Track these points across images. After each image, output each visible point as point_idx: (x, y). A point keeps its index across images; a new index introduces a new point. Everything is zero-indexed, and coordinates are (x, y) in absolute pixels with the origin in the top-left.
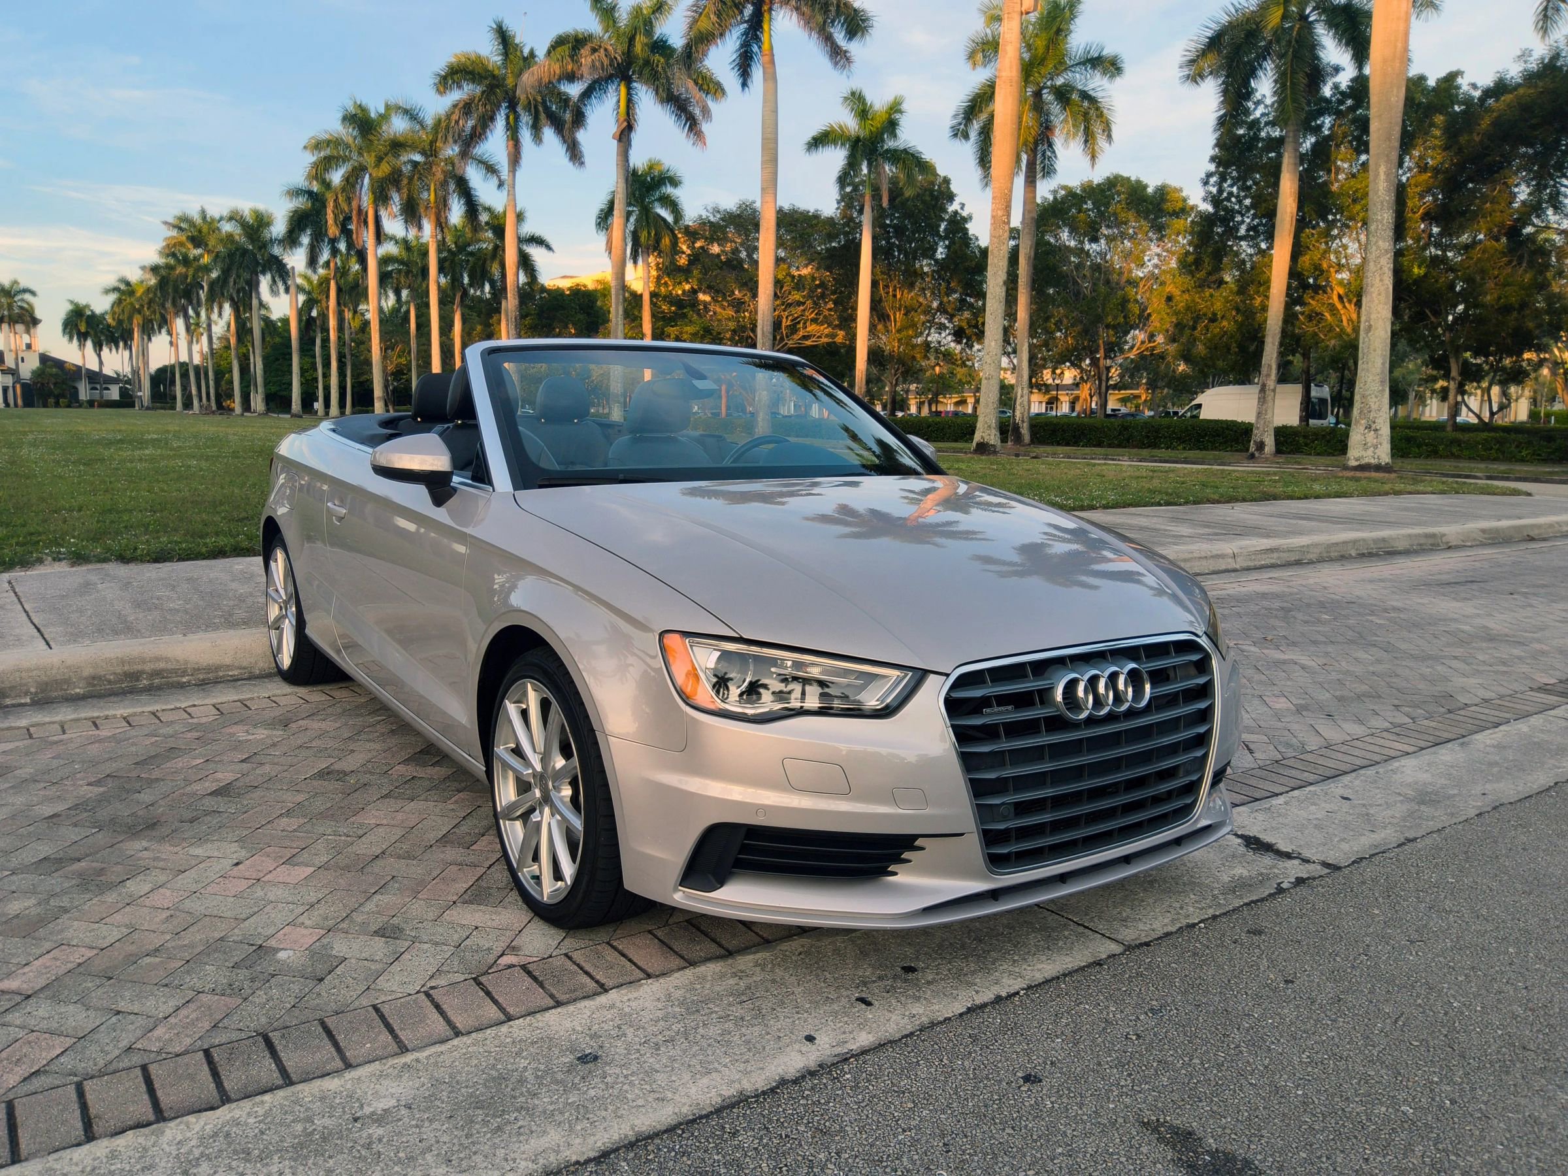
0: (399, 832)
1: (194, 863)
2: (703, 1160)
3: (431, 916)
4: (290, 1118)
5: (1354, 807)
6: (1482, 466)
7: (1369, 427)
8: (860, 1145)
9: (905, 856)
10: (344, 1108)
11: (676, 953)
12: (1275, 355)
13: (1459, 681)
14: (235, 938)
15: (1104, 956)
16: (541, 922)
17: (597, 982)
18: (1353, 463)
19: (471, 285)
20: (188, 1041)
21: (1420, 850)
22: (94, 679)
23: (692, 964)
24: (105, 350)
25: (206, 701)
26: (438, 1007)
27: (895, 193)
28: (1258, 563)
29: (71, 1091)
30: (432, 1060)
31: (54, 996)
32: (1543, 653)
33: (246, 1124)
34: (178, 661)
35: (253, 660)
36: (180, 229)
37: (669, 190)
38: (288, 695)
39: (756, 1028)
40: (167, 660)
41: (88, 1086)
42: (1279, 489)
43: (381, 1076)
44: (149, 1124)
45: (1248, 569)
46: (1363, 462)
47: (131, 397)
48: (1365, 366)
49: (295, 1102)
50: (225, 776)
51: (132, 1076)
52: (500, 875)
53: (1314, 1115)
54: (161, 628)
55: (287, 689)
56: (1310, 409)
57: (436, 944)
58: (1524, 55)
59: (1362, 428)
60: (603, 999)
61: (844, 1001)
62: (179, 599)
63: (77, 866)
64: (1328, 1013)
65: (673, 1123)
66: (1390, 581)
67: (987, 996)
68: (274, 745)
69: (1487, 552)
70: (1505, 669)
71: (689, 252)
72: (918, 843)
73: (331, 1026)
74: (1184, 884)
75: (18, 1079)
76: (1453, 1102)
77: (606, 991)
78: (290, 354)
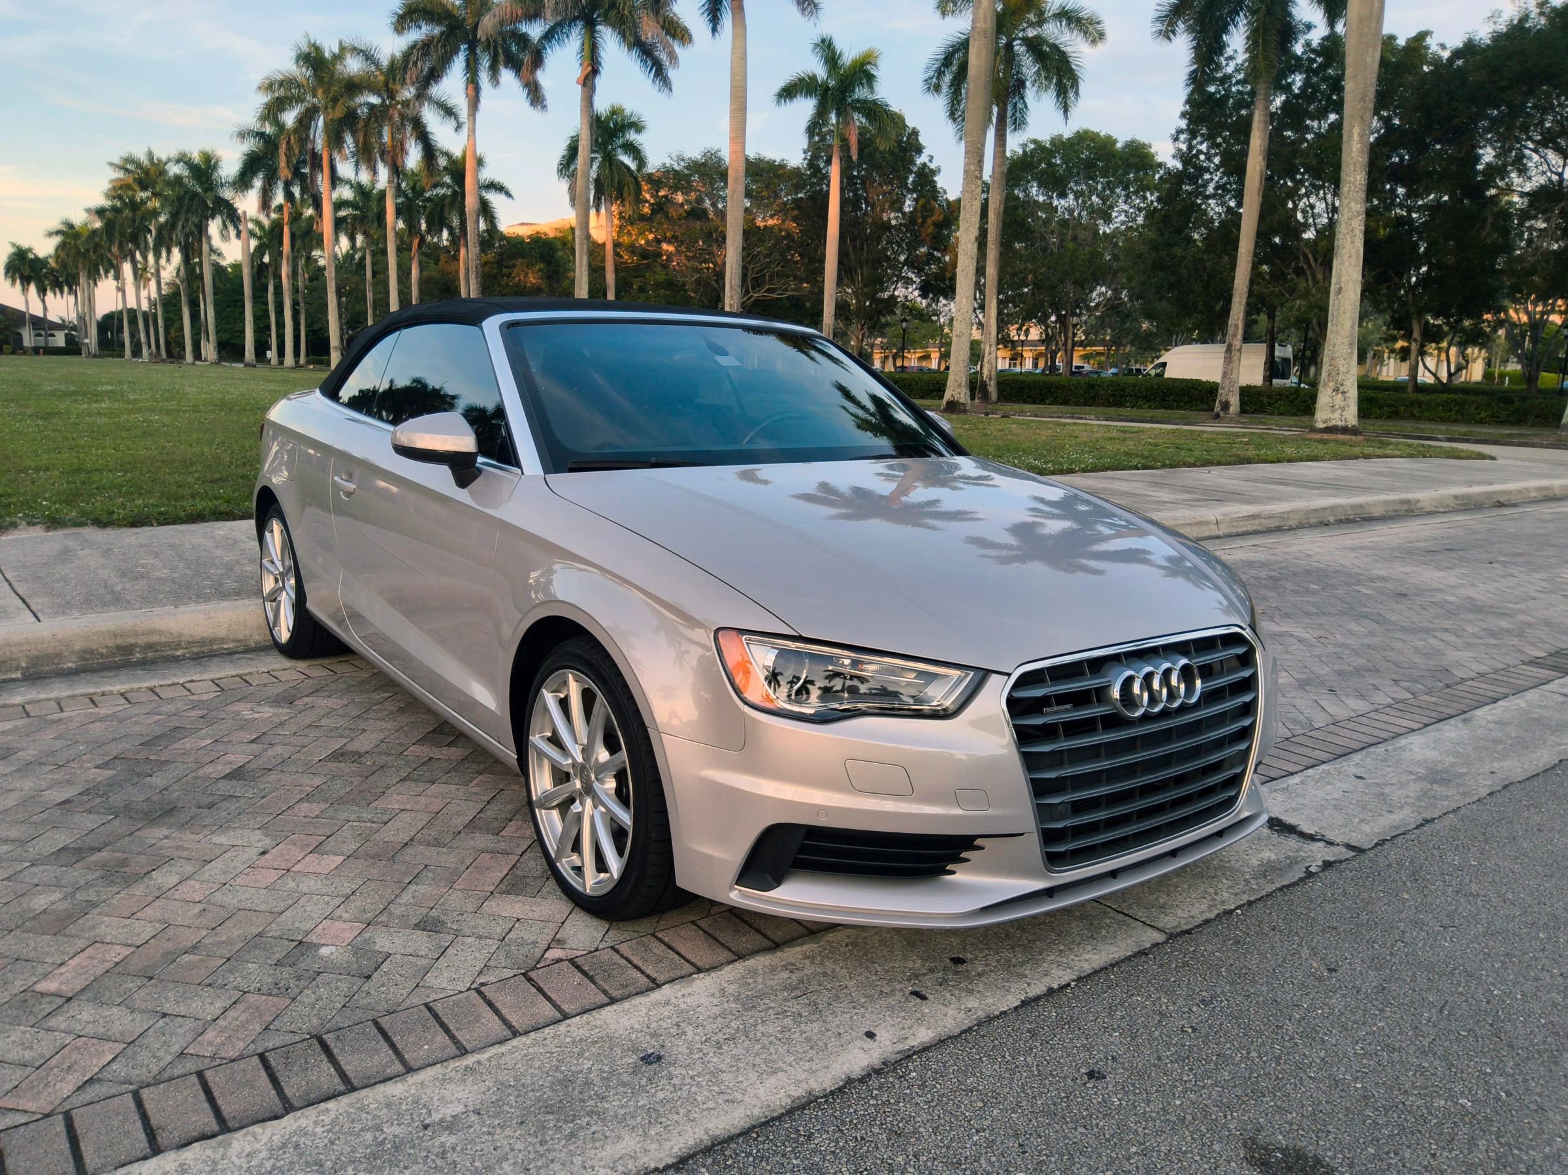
0: (425, 818)
1: (218, 852)
2: (782, 1164)
3: (471, 908)
4: (358, 1127)
5: (1368, 786)
6: (1443, 427)
7: (1336, 390)
8: (937, 1146)
9: (963, 855)
10: (411, 1115)
11: (722, 944)
12: (1242, 315)
13: (1452, 655)
14: (274, 934)
15: (1148, 945)
16: (583, 913)
17: (648, 976)
18: (1320, 425)
19: (429, 231)
20: (241, 1045)
21: (1438, 833)
22: (86, 653)
23: (741, 957)
24: (50, 294)
25: (206, 676)
26: (490, 1004)
27: (864, 143)
28: (1240, 530)
29: (128, 1099)
30: (494, 1062)
31: (96, 998)
32: (1529, 625)
33: (315, 1134)
34: (171, 634)
35: (248, 634)
36: (127, 170)
37: (632, 136)
38: (290, 671)
39: (815, 1025)
40: (161, 633)
41: (145, 1094)
42: (1251, 452)
43: (444, 1080)
44: (213, 1136)
45: (1230, 536)
46: (1330, 424)
47: (77, 344)
48: (1334, 328)
49: (361, 1109)
50: (237, 758)
51: (189, 1084)
52: (534, 864)
53: (1377, 1110)
54: (150, 599)
55: (286, 663)
56: (1274, 369)
57: (480, 937)
58: (1494, 17)
59: (1330, 391)
60: (656, 995)
61: (899, 995)
62: (164, 567)
63: (97, 857)
64: (1375, 1003)
65: (747, 1125)
66: (1371, 548)
67: (1038, 989)
68: (282, 724)
69: (1460, 518)
70: (1494, 641)
71: (652, 201)
72: (978, 842)
73: (386, 1027)
74: (1216, 869)
75: (72, 1088)
76: (1509, 1094)
77: (659, 986)
78: (243, 301)
